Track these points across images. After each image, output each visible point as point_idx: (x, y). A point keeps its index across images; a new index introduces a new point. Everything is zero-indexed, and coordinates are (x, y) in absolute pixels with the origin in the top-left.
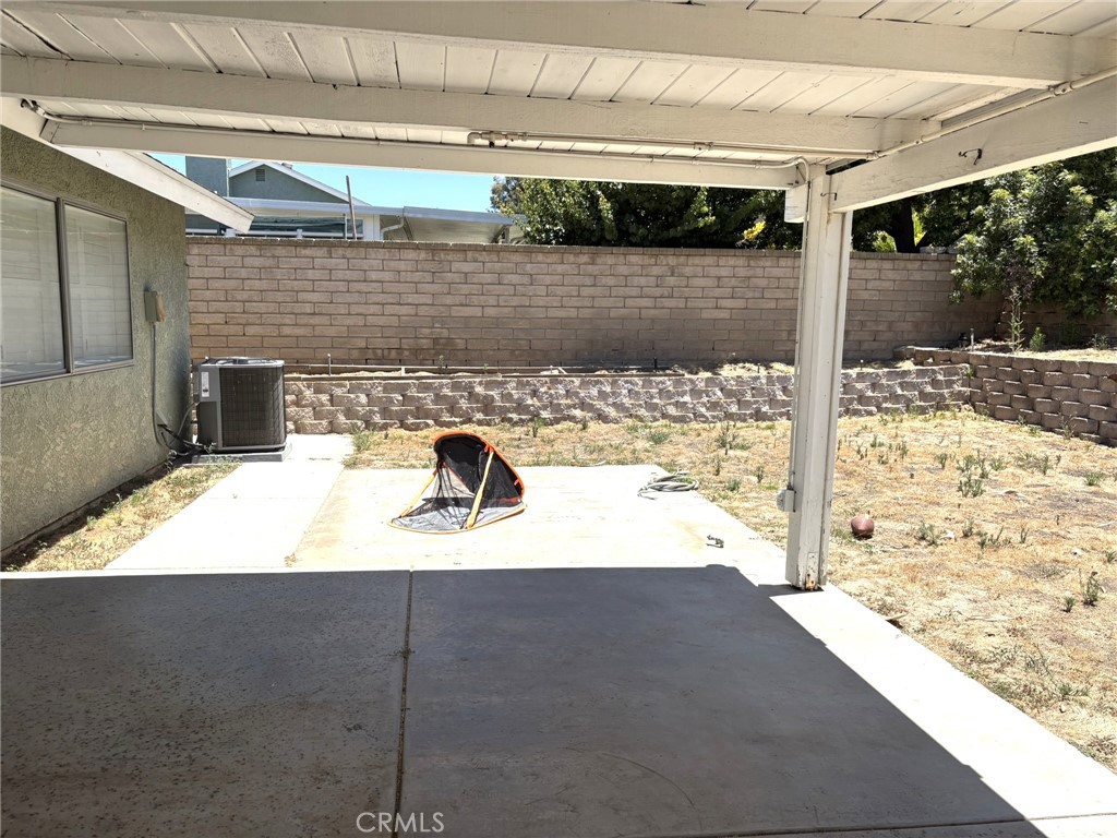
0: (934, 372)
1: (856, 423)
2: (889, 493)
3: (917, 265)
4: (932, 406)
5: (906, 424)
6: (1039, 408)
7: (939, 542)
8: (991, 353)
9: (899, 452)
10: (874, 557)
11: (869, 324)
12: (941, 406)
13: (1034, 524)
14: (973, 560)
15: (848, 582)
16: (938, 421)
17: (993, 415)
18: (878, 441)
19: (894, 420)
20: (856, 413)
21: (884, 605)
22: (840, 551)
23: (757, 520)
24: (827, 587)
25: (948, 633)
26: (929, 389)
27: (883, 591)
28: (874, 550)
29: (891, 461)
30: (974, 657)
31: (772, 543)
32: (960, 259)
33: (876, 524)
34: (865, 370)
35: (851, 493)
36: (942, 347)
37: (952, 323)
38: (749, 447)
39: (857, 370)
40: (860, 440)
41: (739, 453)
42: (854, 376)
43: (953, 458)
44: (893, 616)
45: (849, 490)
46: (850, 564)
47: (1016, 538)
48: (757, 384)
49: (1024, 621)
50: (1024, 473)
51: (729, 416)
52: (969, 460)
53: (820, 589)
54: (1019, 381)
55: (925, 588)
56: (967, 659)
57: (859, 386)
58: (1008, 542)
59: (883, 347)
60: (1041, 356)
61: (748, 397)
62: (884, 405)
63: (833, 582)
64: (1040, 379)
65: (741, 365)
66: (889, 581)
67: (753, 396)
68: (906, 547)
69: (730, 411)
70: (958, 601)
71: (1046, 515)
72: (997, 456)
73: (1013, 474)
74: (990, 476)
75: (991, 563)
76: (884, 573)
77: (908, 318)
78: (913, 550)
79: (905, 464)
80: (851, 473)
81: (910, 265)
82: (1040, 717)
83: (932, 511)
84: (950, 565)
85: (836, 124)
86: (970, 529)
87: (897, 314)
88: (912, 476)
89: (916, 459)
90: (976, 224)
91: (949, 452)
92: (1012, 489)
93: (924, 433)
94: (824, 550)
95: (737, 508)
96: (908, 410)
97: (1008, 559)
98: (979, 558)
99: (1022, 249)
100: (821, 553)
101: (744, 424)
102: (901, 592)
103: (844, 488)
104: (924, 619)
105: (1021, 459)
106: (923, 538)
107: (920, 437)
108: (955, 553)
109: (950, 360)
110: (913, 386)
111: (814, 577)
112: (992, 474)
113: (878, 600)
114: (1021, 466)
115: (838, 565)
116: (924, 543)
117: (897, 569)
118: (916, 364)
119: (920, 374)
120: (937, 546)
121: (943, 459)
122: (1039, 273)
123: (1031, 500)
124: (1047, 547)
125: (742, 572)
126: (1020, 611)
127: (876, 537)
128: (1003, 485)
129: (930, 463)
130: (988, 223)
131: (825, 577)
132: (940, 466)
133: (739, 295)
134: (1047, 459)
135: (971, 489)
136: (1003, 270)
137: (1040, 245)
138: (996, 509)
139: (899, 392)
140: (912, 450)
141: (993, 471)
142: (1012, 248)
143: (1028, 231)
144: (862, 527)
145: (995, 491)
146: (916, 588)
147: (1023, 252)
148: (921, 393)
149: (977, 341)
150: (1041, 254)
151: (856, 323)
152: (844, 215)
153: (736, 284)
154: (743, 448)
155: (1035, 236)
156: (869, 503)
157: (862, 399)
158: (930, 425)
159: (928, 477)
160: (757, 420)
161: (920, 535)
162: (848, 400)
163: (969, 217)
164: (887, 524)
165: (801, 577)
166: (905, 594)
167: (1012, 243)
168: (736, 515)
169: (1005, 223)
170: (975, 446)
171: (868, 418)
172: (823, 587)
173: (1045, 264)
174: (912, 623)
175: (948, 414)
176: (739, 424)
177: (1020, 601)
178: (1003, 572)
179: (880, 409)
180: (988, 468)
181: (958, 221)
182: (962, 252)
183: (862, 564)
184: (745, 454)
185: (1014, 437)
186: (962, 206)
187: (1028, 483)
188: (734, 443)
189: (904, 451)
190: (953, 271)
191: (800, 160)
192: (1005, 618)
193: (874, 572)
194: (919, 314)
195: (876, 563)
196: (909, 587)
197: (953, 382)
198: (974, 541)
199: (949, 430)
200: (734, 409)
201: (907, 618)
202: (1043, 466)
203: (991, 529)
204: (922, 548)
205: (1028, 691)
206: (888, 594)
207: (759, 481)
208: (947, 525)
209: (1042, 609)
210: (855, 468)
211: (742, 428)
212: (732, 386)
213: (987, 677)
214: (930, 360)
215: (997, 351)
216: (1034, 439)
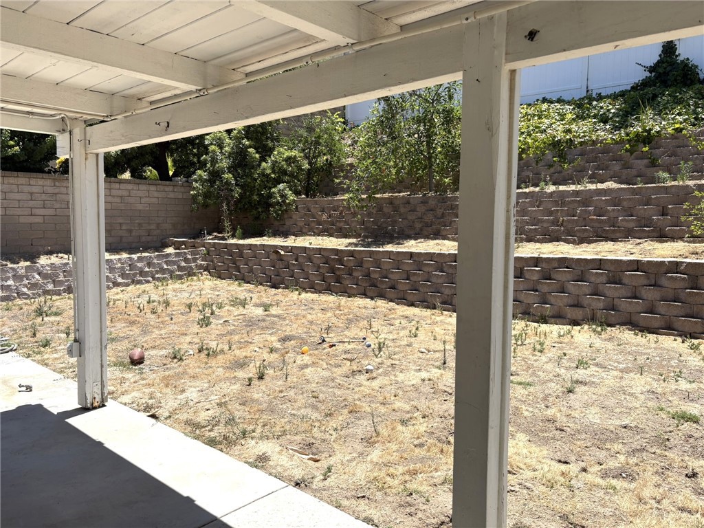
0: (185, 253)
1: (139, 289)
2: (157, 332)
3: (171, 188)
4: (185, 274)
5: (170, 287)
6: (242, 271)
7: (184, 358)
8: (216, 241)
9: (165, 304)
10: (144, 376)
11: (144, 225)
12: (191, 274)
13: (236, 338)
14: (203, 366)
15: (124, 396)
16: (189, 283)
17: (220, 277)
18: (151, 299)
19: (163, 285)
20: (139, 282)
21: (147, 406)
22: (121, 376)
23: (63, 365)
24: (110, 403)
25: (185, 414)
26: (183, 264)
27: (147, 397)
28: (144, 371)
29: (160, 311)
30: (198, 426)
31: (72, 380)
32: (195, 185)
33: (146, 354)
34: (144, 254)
35: (132, 336)
36: (190, 238)
37: (195, 223)
38: (61, 314)
39: (139, 255)
40: (140, 300)
41: (53, 319)
42: (136, 259)
43: (196, 305)
44: (153, 411)
45: (131, 333)
46: (127, 384)
47: (226, 348)
48: (68, 268)
49: (227, 397)
50: (234, 308)
51: (46, 292)
52: (204, 304)
53: (104, 406)
54: (231, 256)
55: (174, 389)
56: (194, 429)
57: (139, 265)
58: (222, 351)
59: (155, 240)
60: (241, 242)
61: (61, 278)
62: (157, 276)
63: (115, 399)
64: (241, 254)
65: (55, 255)
66: (152, 389)
67: (65, 277)
68: (164, 365)
69: (48, 289)
70: (192, 394)
71: (243, 331)
72: (220, 301)
73: (228, 310)
74: (216, 313)
75: (213, 365)
76: (149, 385)
77: (169, 221)
78: (168, 366)
79: (168, 312)
80: (133, 322)
81: (167, 189)
82: (231, 452)
83: (182, 339)
84: (189, 371)
85: (77, 94)
86: (202, 347)
87: (161, 219)
88: (172, 319)
89: (175, 308)
90: (202, 165)
91: (194, 301)
92: (227, 319)
93: (181, 291)
94: (104, 379)
95: (48, 359)
96: (171, 278)
97: (222, 361)
98: (206, 363)
99: (227, 181)
100: (102, 381)
101: (58, 297)
102: (159, 395)
103: (128, 333)
104: (171, 409)
105: (233, 301)
106: (175, 357)
107: (178, 294)
108: (193, 363)
109: (194, 246)
110: (173, 263)
111: (98, 398)
112: (217, 311)
113: (143, 404)
114: (232, 305)
115: (118, 386)
116: (175, 360)
117: (157, 381)
118: (175, 249)
119: (177, 255)
120: (183, 360)
121: (190, 306)
122: (237, 195)
123: (236, 324)
124: (242, 350)
125: (45, 406)
126: (225, 391)
127: (147, 362)
128: (222, 317)
129: (183, 309)
130: (208, 165)
131: (107, 396)
132: (189, 310)
133: (49, 206)
134: (246, 299)
135: (205, 322)
136: (218, 193)
137: (236, 180)
138: (218, 332)
139: (166, 267)
140: (172, 303)
141: (217, 310)
142: (222, 181)
143: (229, 172)
144: (136, 357)
145: (217, 321)
146: (168, 391)
147: (228, 183)
148: (179, 266)
149: (209, 234)
150: (237, 185)
151: (136, 225)
152: (97, 155)
153: (45, 198)
154: (56, 314)
155: (233, 175)
156: (144, 340)
157: (142, 273)
158: (184, 286)
159: (182, 318)
160: (69, 293)
161: (173, 356)
162: (133, 274)
163: (199, 161)
164: (153, 352)
165: (88, 401)
166: (161, 395)
167: (221, 178)
168: (46, 365)
169: (217, 165)
170: (209, 296)
171: (146, 285)
172: (106, 404)
173: (240, 191)
174: (164, 414)
175: (195, 278)
176: (54, 298)
177: (225, 385)
178: (219, 369)
179: (154, 278)
180: (214, 308)
181: (193, 164)
182: (196, 181)
183: (135, 382)
184: (58, 318)
185: (231, 288)
186: (195, 155)
187: (236, 314)
188: (49, 312)
189: (167, 304)
190: (192, 192)
191: (63, 115)
192: (217, 397)
193: (143, 385)
194: (175, 218)
195: (144, 379)
196: (165, 390)
197: (197, 259)
198: (203, 355)
199: (195, 288)
200: (50, 287)
201: (161, 411)
202: (243, 303)
203: (213, 345)
204: (175, 364)
205: (225, 438)
206: (151, 398)
207: (68, 337)
208: (190, 347)
209: (236, 387)
210: (136, 318)
211: (57, 300)
212: (47, 271)
213: (204, 436)
214: (183, 246)
215: (219, 240)
216: (240, 289)
